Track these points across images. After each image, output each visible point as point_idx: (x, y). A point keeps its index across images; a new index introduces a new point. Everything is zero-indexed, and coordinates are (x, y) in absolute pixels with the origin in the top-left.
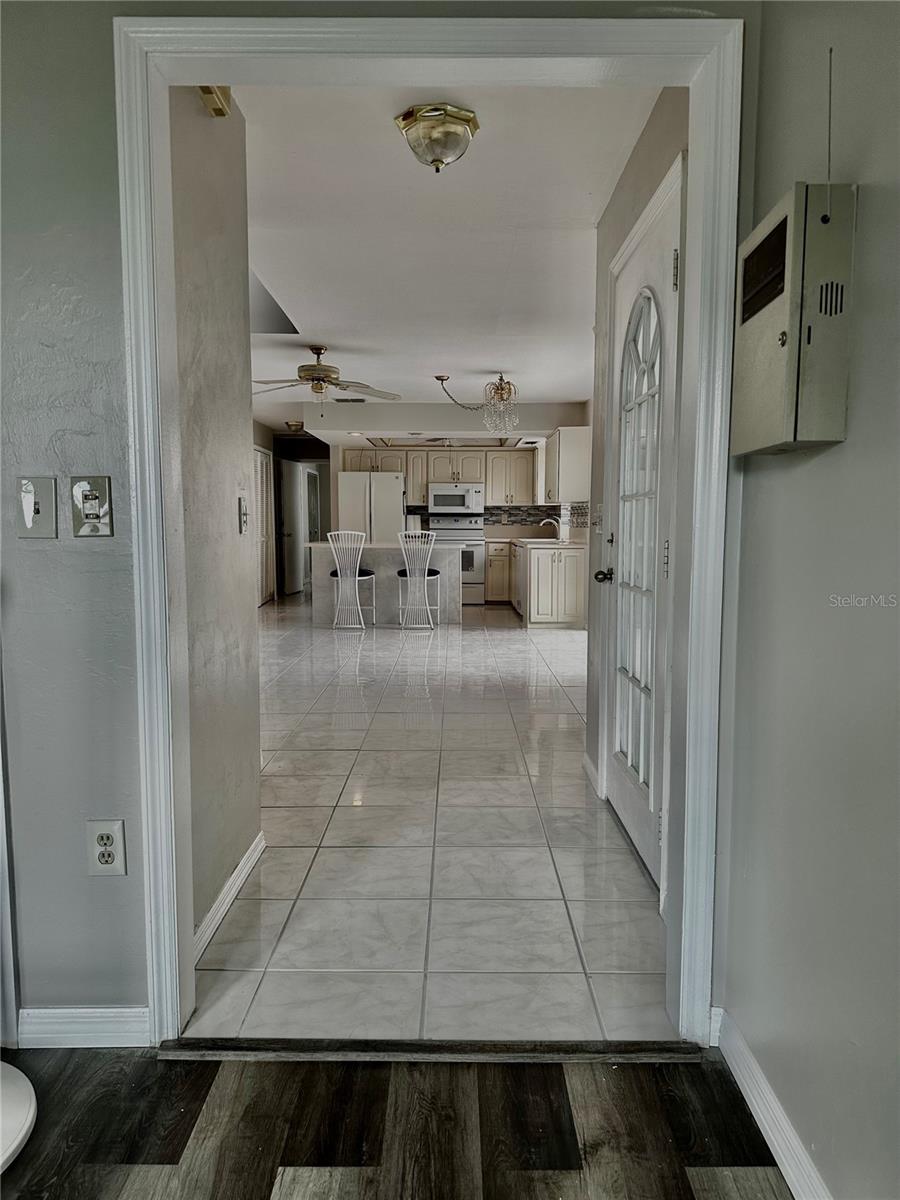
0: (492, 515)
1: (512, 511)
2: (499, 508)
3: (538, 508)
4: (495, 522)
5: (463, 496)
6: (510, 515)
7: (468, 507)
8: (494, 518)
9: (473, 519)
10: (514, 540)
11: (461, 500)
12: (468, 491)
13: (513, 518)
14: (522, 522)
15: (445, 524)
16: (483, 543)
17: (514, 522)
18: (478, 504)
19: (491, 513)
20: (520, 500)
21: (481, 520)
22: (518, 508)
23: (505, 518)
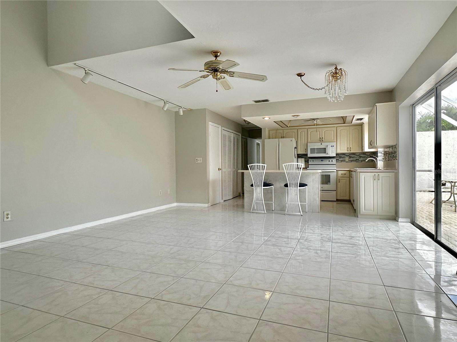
0: (340, 157)
1: (351, 155)
2: (344, 154)
3: (365, 153)
4: (342, 161)
5: (325, 148)
6: (350, 157)
7: (327, 154)
8: (341, 159)
9: (331, 160)
10: (352, 169)
11: (324, 150)
12: (327, 146)
13: (351, 159)
14: (357, 161)
15: (316, 162)
16: (335, 171)
17: (352, 161)
18: (332, 152)
19: (339, 156)
20: (355, 150)
21: (334, 161)
22: (354, 154)
23: (347, 159)
